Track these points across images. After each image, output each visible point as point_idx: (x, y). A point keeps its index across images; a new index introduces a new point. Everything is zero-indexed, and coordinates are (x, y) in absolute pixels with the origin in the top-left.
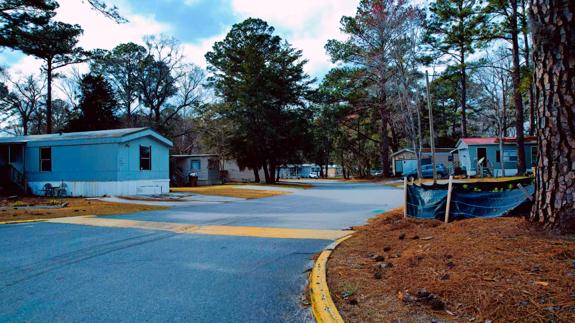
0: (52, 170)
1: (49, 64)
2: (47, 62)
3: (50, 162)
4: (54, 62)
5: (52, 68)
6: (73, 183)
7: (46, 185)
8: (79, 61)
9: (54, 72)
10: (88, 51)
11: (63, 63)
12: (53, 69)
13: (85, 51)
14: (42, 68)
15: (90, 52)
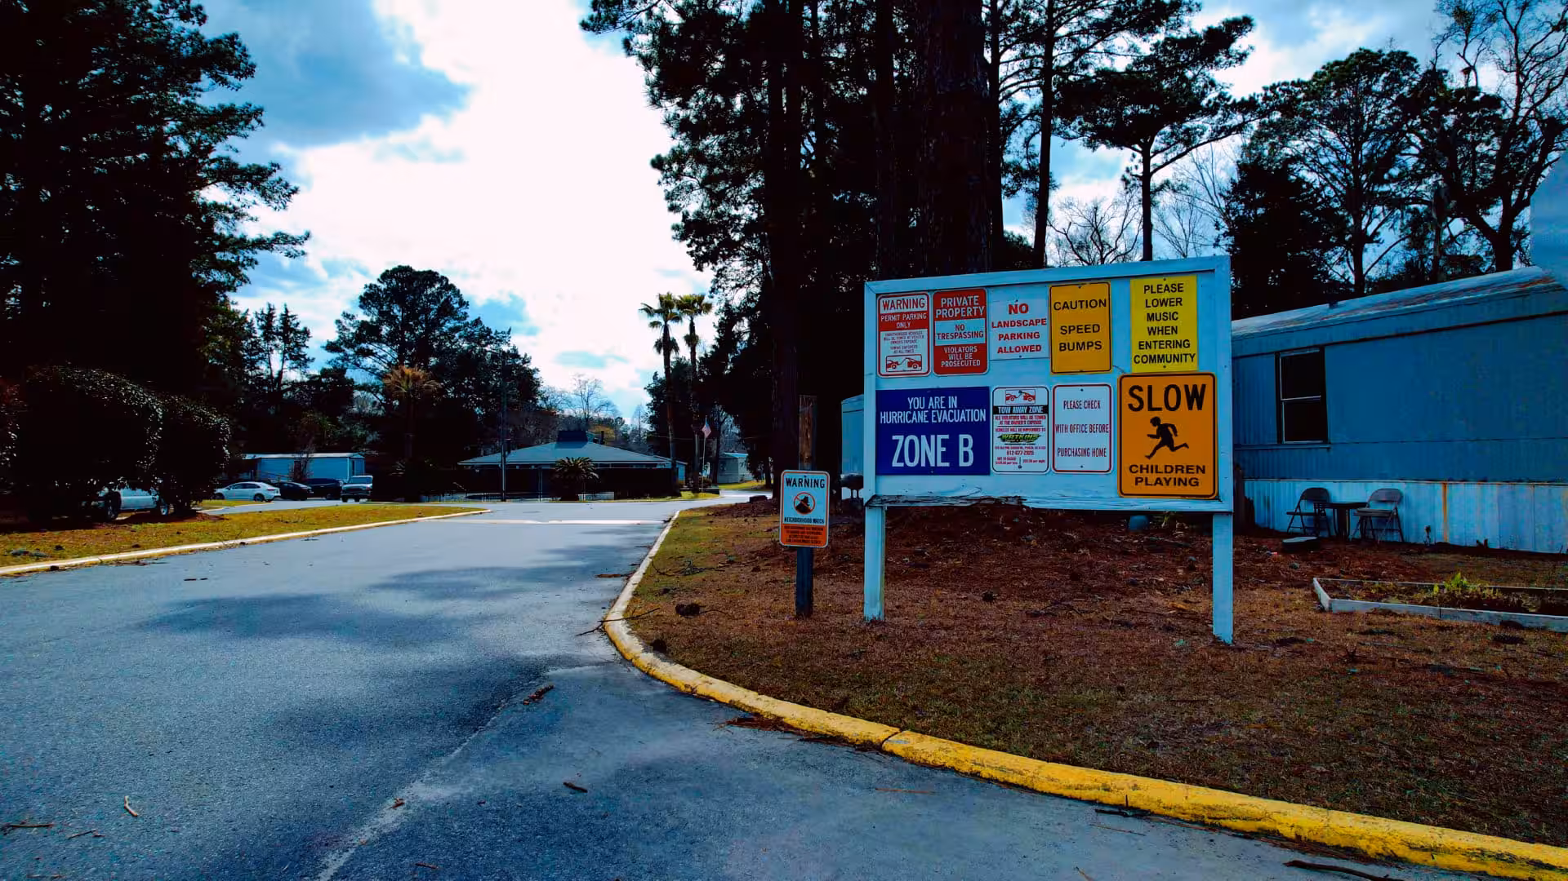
0: (1334, 435)
1: (1146, 162)
2: (1139, 156)
3: (1319, 410)
4: (1156, 152)
5: (1152, 170)
6: (1439, 487)
7: (1311, 495)
8: (1223, 134)
9: (1156, 180)
10: (1247, 98)
11: (1181, 148)
12: (1155, 171)
13: (1238, 100)
14: (1128, 177)
15: (1252, 98)
